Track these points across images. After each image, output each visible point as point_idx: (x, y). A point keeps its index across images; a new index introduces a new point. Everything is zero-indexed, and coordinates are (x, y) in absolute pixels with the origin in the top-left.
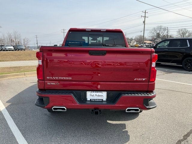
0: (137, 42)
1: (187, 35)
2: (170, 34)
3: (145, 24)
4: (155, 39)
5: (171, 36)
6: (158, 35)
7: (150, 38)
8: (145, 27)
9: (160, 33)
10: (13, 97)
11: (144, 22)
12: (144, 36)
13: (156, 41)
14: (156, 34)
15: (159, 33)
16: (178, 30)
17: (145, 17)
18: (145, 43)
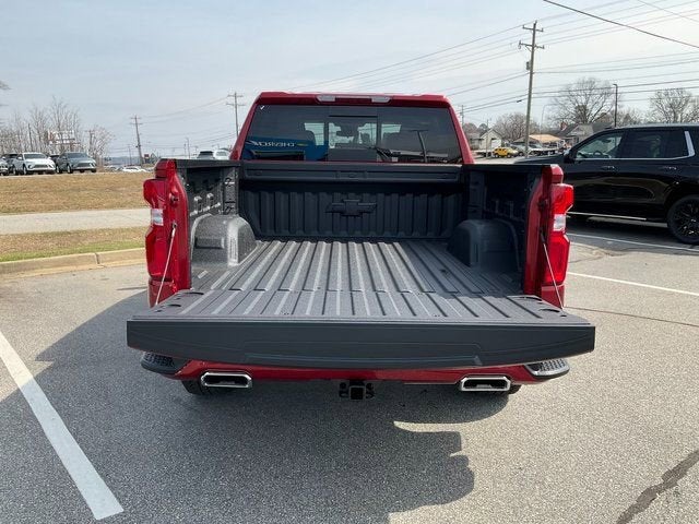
0: (503, 139)
1: (688, 110)
2: (625, 107)
3: (532, 73)
4: (571, 128)
5: (627, 117)
6: (582, 113)
7: (553, 126)
8: (533, 82)
9: (589, 106)
10: (61, 342)
11: (530, 65)
12: (528, 116)
13: (573, 133)
14: (572, 110)
15: (585, 107)
16: (653, 95)
17: (533, 46)
18: (533, 144)
